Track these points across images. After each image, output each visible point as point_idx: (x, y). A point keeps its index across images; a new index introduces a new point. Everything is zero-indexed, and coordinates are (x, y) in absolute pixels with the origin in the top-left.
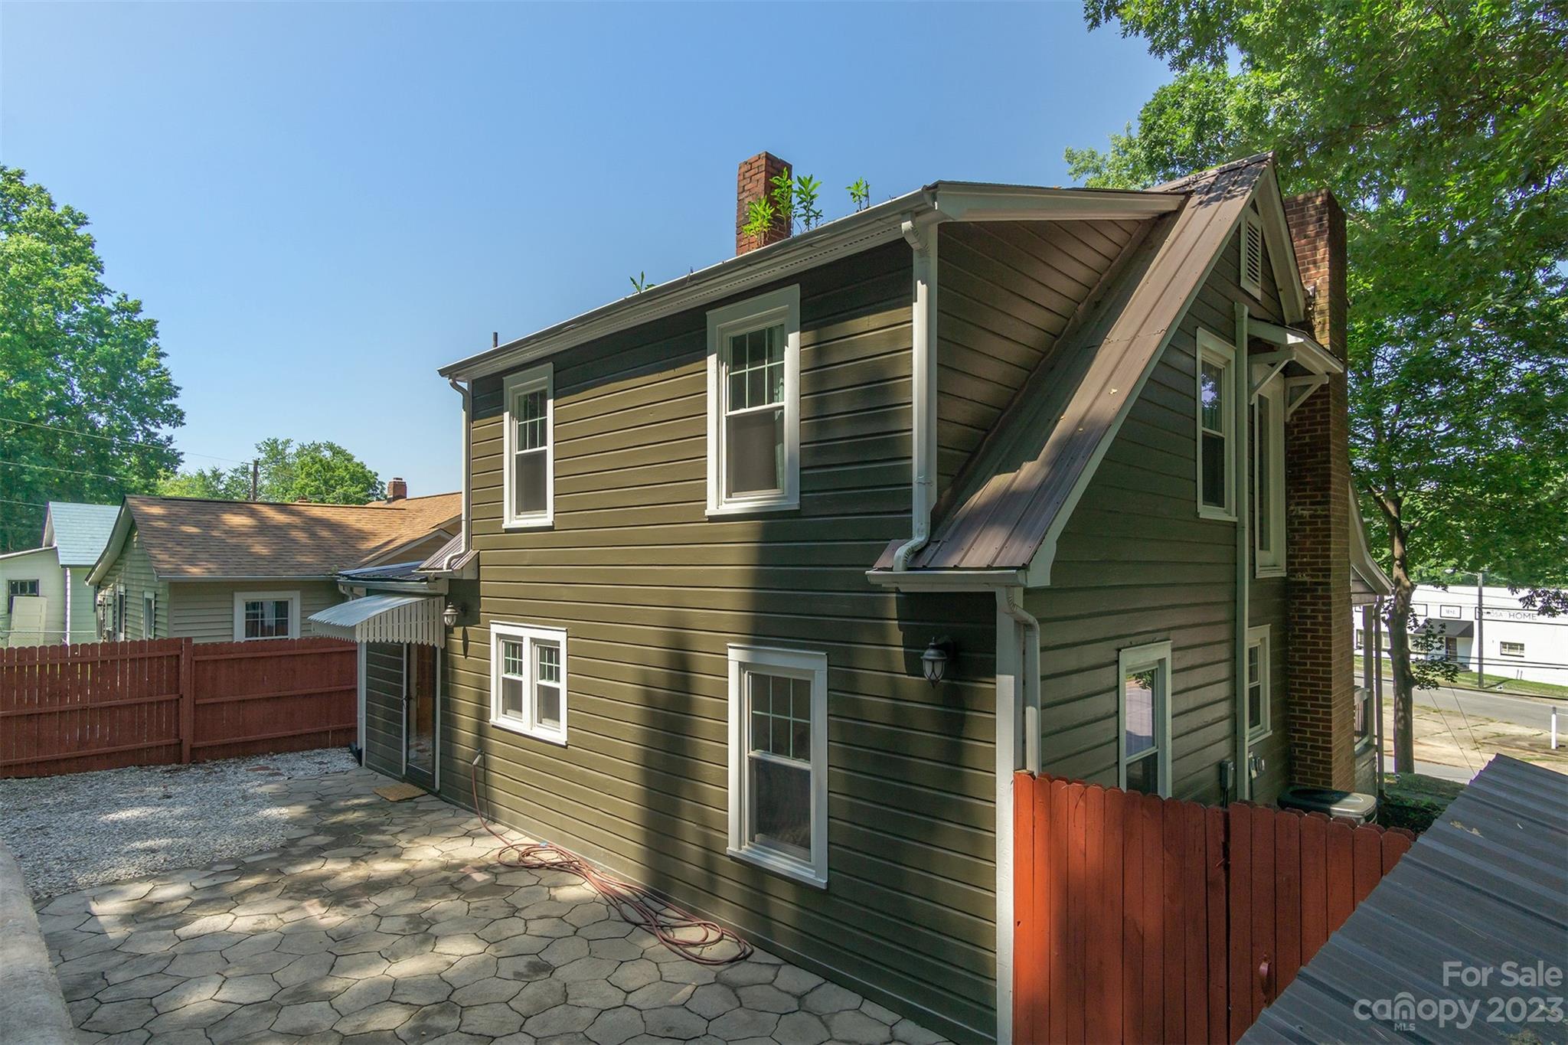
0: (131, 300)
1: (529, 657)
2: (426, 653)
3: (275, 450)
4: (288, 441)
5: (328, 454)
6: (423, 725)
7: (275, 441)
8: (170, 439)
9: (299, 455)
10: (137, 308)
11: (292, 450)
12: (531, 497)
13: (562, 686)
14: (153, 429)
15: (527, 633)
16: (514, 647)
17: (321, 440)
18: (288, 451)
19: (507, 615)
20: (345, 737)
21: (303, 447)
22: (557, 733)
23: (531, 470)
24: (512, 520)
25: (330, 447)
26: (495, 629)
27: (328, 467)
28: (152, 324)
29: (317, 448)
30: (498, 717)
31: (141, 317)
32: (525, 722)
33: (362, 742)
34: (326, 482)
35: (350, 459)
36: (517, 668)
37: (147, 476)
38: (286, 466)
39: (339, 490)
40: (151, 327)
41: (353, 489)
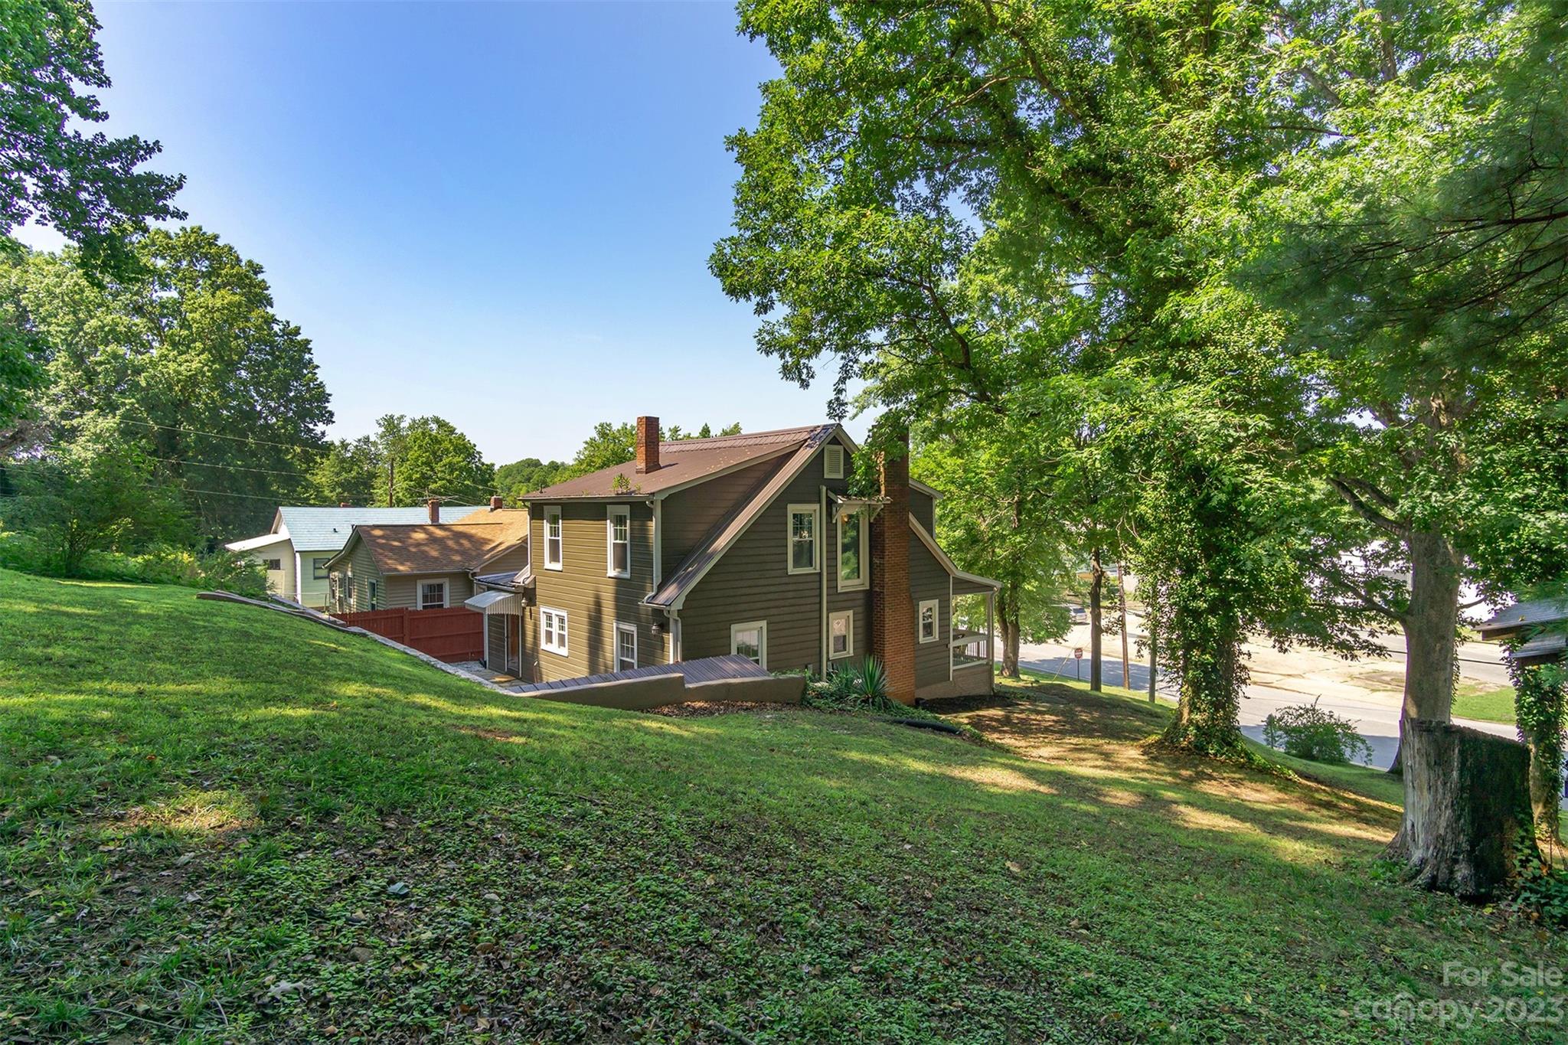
0: (292, 326)
1: (555, 622)
2: (515, 618)
3: (391, 425)
4: (402, 417)
5: (434, 426)
6: (514, 651)
7: (392, 417)
8: (323, 433)
9: (411, 428)
10: (297, 331)
11: (405, 425)
12: (555, 557)
13: (565, 633)
14: (311, 426)
15: (554, 612)
16: (549, 617)
17: (428, 415)
18: (402, 425)
19: (547, 603)
20: (478, 656)
21: (414, 421)
22: (564, 651)
23: (554, 544)
24: (548, 565)
25: (437, 420)
26: (542, 609)
27: (436, 441)
28: (308, 342)
29: (426, 422)
30: (544, 645)
31: (299, 338)
32: (554, 647)
33: (487, 658)
34: (434, 453)
35: (452, 431)
36: (550, 625)
37: (307, 462)
38: (402, 438)
39: (446, 460)
40: (305, 346)
41: (456, 459)
